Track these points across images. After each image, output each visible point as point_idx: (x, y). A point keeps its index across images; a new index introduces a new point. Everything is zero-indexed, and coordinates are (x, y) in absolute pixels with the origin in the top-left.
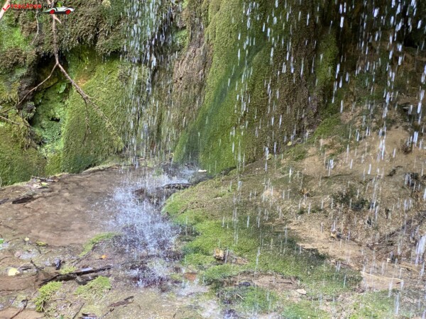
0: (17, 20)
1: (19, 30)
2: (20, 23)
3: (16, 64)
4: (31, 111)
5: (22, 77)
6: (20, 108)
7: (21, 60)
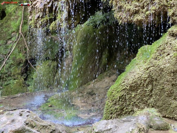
0: (20, 51)
1: (21, 53)
2: (21, 51)
3: (20, 63)
4: (25, 76)
5: (22, 66)
6: (22, 76)
7: (21, 62)
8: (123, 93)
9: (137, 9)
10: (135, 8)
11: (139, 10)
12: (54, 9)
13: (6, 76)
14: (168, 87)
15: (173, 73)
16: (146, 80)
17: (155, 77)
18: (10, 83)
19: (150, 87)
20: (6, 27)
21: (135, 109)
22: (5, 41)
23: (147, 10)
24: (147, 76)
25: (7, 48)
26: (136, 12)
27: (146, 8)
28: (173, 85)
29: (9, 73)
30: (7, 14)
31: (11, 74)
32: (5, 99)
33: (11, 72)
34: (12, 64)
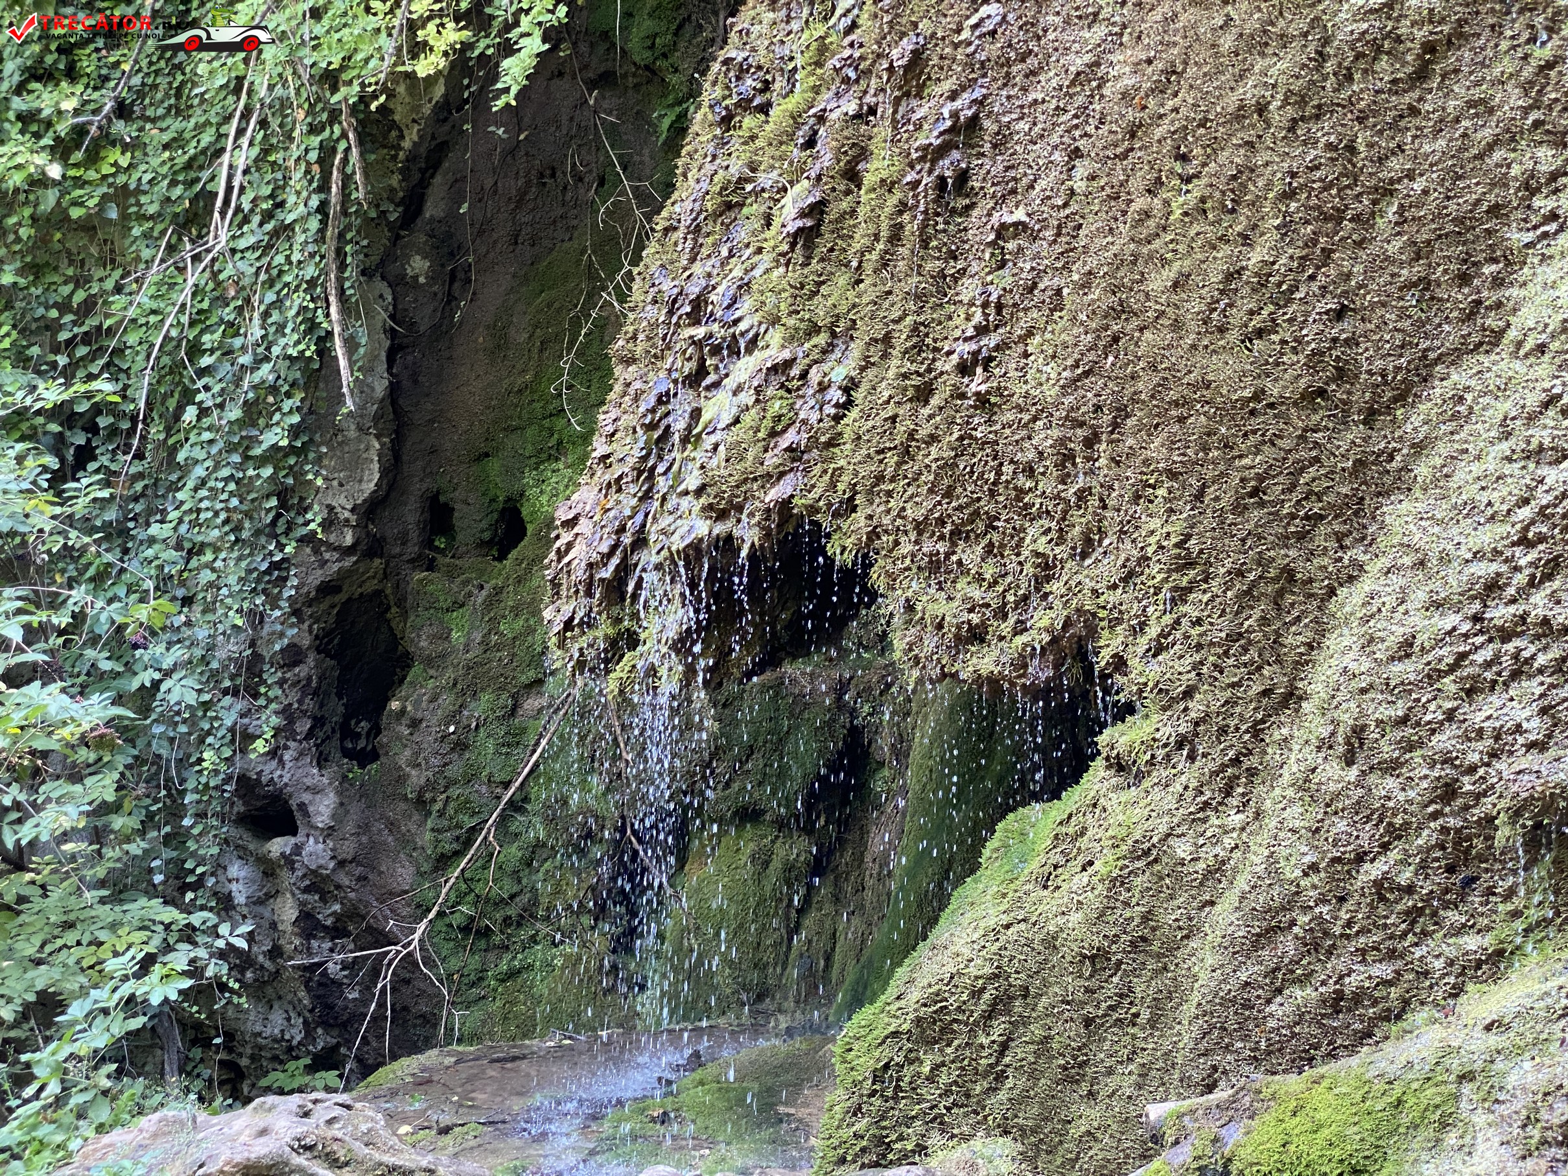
8: (886, 1053)
9: (975, 618)
10: (965, 616)
11: (983, 624)
12: (630, 588)
13: (507, 920)
14: (1067, 1033)
15: (1093, 958)
16: (983, 990)
17: (1017, 981)
18: (530, 967)
19: (999, 1028)
20: (516, 611)
21: (935, 1139)
22: (506, 700)
23: (1020, 628)
24: (988, 970)
25: (514, 740)
26: (976, 635)
27: (1012, 620)
28: (1088, 1022)
29: (525, 898)
30: (530, 528)
31: (535, 902)
32: (457, 1062)
33: (534, 890)
34: (539, 845)
